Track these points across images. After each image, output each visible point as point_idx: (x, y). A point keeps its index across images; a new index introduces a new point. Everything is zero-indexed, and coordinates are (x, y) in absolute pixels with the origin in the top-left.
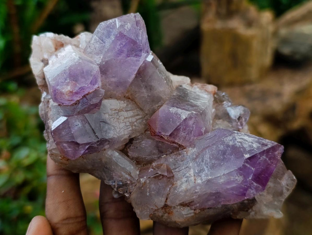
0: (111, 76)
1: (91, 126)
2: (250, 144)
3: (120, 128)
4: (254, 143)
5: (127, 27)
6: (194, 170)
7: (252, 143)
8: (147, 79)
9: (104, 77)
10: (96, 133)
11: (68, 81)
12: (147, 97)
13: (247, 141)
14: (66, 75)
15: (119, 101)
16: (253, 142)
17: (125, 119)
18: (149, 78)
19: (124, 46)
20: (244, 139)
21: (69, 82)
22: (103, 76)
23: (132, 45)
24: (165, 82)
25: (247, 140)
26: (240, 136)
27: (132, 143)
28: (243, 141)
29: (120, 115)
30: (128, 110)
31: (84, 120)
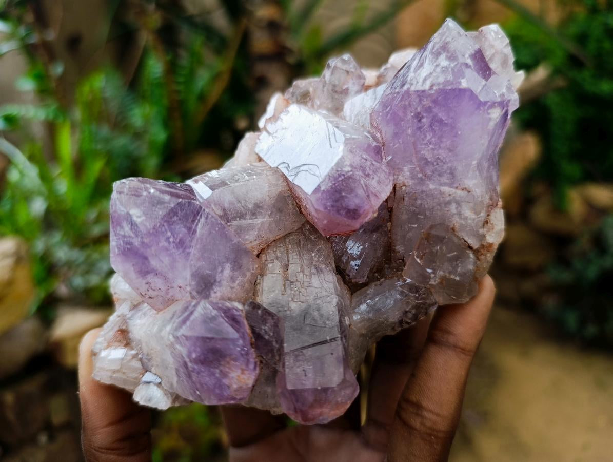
0: (220, 275)
1: (310, 346)
2: (438, 70)
3: (321, 288)
4: (437, 63)
5: (138, 217)
6: (445, 184)
7: (437, 66)
8: (242, 209)
9: (218, 289)
10: (325, 340)
11: (218, 371)
12: (272, 219)
13: (431, 74)
14: (203, 372)
15: (268, 272)
16: (435, 64)
17: (303, 272)
18: (241, 203)
19: (174, 236)
20: (425, 77)
21: (221, 371)
22: (215, 290)
23: (175, 218)
24: (255, 177)
25: (429, 72)
26: (418, 82)
27: (344, 271)
28: (431, 79)
29: (295, 278)
30: (286, 259)
31: (297, 356)
